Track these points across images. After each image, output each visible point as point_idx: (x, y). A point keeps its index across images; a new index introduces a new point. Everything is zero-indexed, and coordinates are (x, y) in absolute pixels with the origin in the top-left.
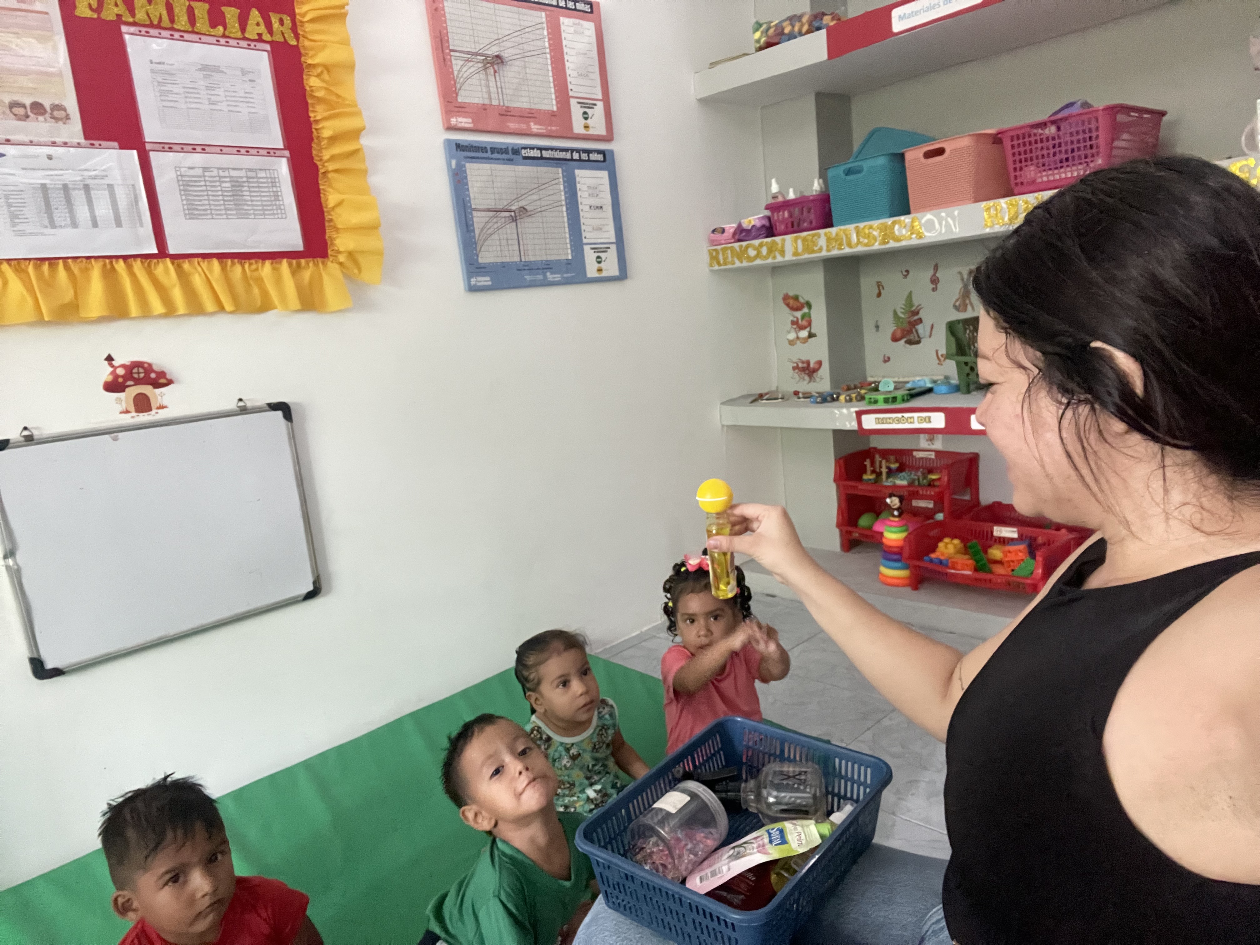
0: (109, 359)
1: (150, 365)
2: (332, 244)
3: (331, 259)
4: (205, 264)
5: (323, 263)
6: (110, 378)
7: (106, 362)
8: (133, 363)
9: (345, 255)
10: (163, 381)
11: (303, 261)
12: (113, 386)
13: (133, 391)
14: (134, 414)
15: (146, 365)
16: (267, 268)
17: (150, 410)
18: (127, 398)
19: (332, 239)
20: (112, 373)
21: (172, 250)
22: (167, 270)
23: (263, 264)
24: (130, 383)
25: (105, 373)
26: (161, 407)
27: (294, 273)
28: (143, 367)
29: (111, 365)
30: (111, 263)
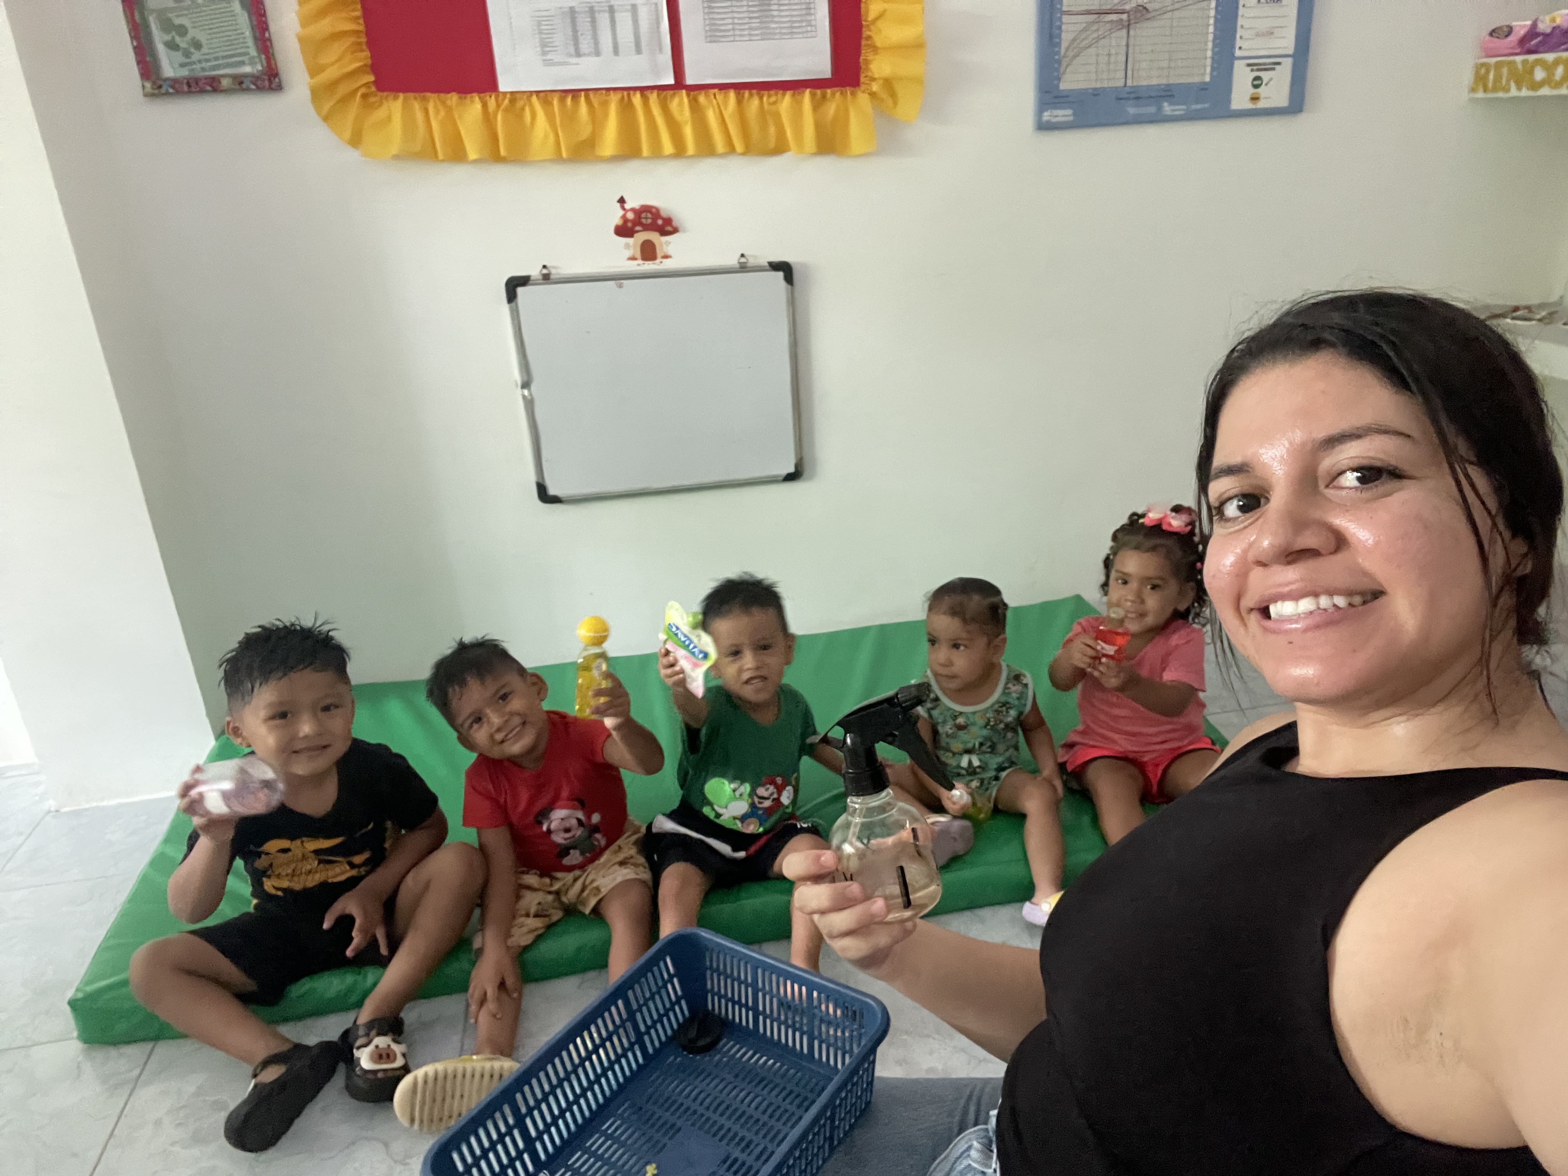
0: (622, 201)
1: (658, 210)
2: (868, 69)
3: (863, 87)
4: (720, 96)
5: (853, 94)
6: (621, 222)
7: (619, 205)
8: (642, 206)
9: (881, 82)
10: (669, 228)
11: (829, 92)
12: (623, 231)
13: (642, 236)
14: (640, 262)
15: (654, 210)
16: (786, 101)
17: (655, 258)
18: (635, 245)
19: (867, 62)
20: (622, 216)
21: (690, 80)
22: (681, 104)
23: (784, 95)
24: (638, 228)
25: (616, 216)
26: (666, 257)
27: (816, 108)
28: (651, 213)
29: (623, 208)
30: (629, 95)
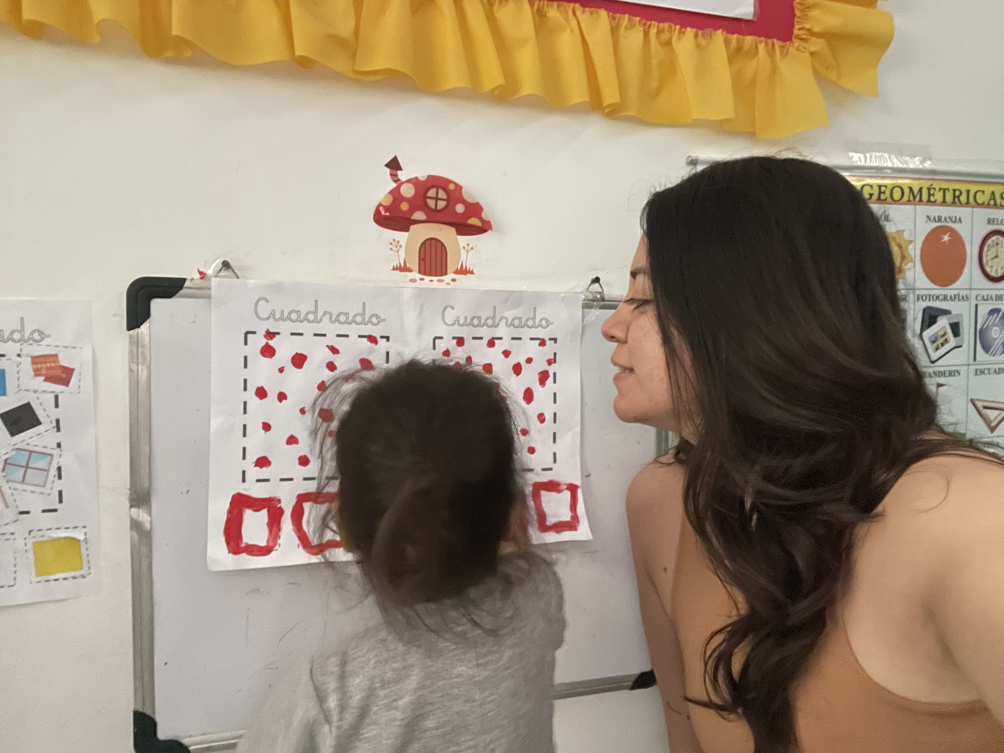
0: (394, 165)
1: (459, 188)
2: (803, 17)
3: (797, 43)
4: (582, 15)
5: (783, 48)
6: (388, 201)
7: (388, 170)
8: (430, 178)
9: (820, 40)
10: (474, 221)
11: (749, 39)
12: (390, 217)
13: (422, 232)
15: (452, 187)
16: (687, 42)
17: (444, 272)
18: (409, 243)
19: (804, 8)
20: (392, 192)
23: (682, 32)
24: (419, 215)
25: (380, 191)
26: (463, 271)
27: (731, 58)
29: (395, 177)
